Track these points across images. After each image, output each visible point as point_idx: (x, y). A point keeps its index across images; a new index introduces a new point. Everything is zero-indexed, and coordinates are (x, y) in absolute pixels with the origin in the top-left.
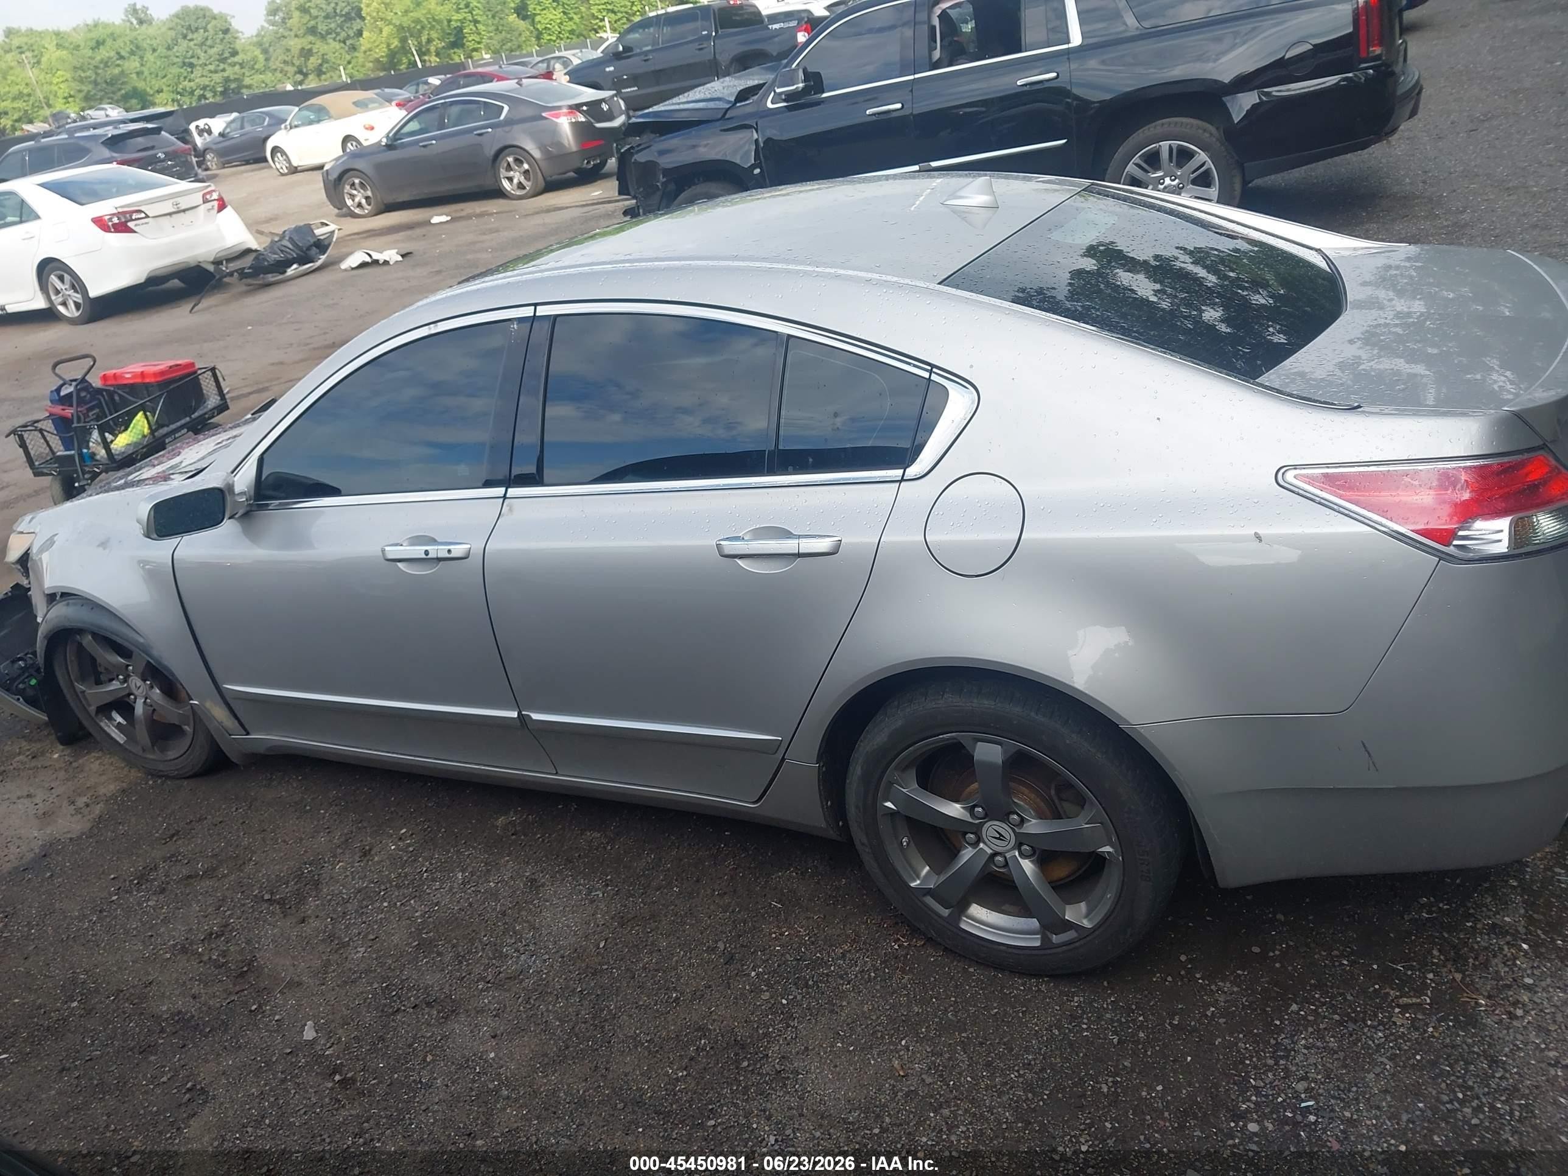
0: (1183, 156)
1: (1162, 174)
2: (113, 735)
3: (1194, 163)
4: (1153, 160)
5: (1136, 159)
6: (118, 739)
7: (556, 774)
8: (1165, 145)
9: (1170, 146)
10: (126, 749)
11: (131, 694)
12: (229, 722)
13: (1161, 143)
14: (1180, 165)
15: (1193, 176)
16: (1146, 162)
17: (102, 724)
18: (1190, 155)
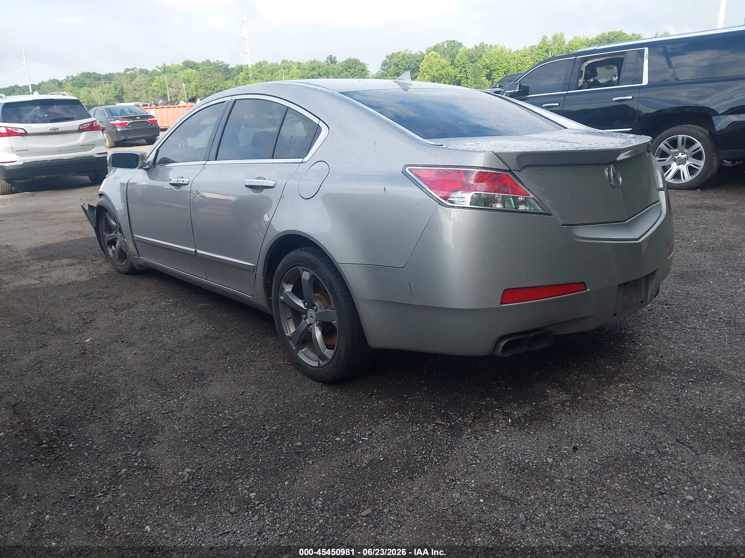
0: (689, 143)
1: (678, 150)
2: (110, 254)
3: (694, 147)
4: (674, 144)
5: (665, 142)
6: (111, 255)
7: (207, 280)
8: (680, 136)
9: (683, 137)
10: (112, 260)
11: (117, 238)
12: (134, 250)
13: (678, 135)
14: (688, 147)
15: (693, 153)
16: (670, 144)
17: (108, 249)
18: (693, 143)
